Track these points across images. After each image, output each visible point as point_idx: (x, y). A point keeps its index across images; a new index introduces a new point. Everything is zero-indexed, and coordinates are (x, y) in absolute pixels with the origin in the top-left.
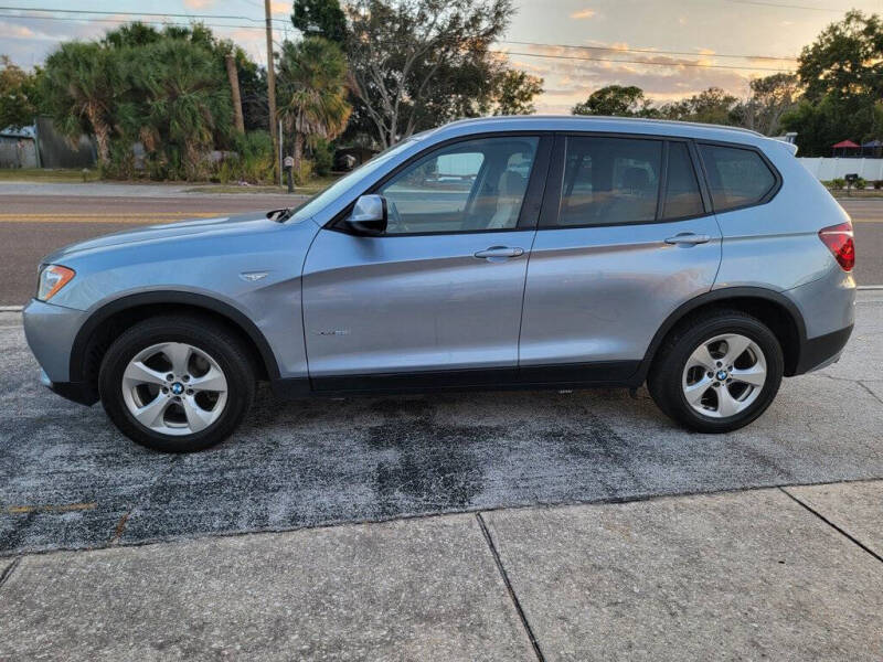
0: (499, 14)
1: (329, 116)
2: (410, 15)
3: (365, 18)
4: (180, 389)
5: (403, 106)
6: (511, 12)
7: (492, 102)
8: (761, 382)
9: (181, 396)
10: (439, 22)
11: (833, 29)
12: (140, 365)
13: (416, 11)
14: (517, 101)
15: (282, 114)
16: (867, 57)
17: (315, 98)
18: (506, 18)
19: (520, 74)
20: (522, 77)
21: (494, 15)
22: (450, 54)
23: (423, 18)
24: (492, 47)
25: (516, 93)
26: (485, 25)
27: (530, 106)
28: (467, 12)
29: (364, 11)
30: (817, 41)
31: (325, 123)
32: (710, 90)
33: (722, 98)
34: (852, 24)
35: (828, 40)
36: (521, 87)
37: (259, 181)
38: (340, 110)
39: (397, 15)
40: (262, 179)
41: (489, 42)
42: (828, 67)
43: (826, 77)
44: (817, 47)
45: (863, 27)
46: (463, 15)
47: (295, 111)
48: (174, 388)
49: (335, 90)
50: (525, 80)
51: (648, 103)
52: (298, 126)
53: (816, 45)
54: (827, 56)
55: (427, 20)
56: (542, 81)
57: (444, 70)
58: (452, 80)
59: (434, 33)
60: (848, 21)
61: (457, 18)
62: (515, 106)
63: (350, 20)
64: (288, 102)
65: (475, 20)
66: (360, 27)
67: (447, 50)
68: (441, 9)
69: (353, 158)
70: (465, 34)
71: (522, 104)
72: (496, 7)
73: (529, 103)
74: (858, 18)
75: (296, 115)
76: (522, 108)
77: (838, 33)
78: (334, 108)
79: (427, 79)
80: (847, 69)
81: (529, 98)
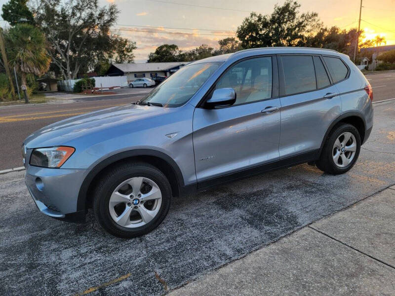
0: (112, 13)
1: (40, 63)
2: (67, 13)
3: (43, 15)
4: (137, 202)
5: (71, 57)
6: (118, 12)
7: (114, 53)
8: (355, 150)
9: (138, 206)
10: (83, 16)
11: (247, 20)
12: (117, 193)
13: (70, 11)
14: (125, 52)
15: (12, 64)
16: (261, 30)
17: (29, 54)
18: (116, 15)
19: (125, 40)
20: (126, 41)
21: (110, 13)
22: (91, 31)
23: (74, 14)
24: (111, 28)
25: (124, 49)
26: (106, 18)
27: (132, 54)
28: (96, 12)
29: (41, 11)
30: (242, 24)
31: (38, 67)
32: (203, 45)
33: (207, 49)
34: (253, 17)
35: (246, 24)
36: (126, 46)
37: (4, 99)
38: (45, 60)
39: (60, 13)
40: (5, 98)
41: (109, 26)
42: (248, 35)
43: (248, 38)
44: (242, 27)
45: (257, 19)
46: (94, 13)
47: (19, 62)
48: (135, 202)
49: (40, 50)
50: (128, 43)
51: (180, 51)
52: (22, 70)
53: (242, 26)
54: (247, 30)
55: (76, 15)
56: (135, 43)
57: (89, 40)
58: (94, 44)
59: (81, 22)
60: (252, 16)
61: (92, 14)
62: (125, 55)
63: (35, 16)
64: (14, 57)
65: (101, 15)
66: (40, 19)
67: (89, 30)
68: (83, 10)
69: (45, 84)
70: (97, 21)
71: (128, 54)
72: (110, 9)
73: (131, 53)
74: (255, 15)
75: (21, 64)
76: (128, 56)
77: (249, 21)
78: (41, 59)
79: (82, 44)
80: (254, 35)
81: (131, 51)
